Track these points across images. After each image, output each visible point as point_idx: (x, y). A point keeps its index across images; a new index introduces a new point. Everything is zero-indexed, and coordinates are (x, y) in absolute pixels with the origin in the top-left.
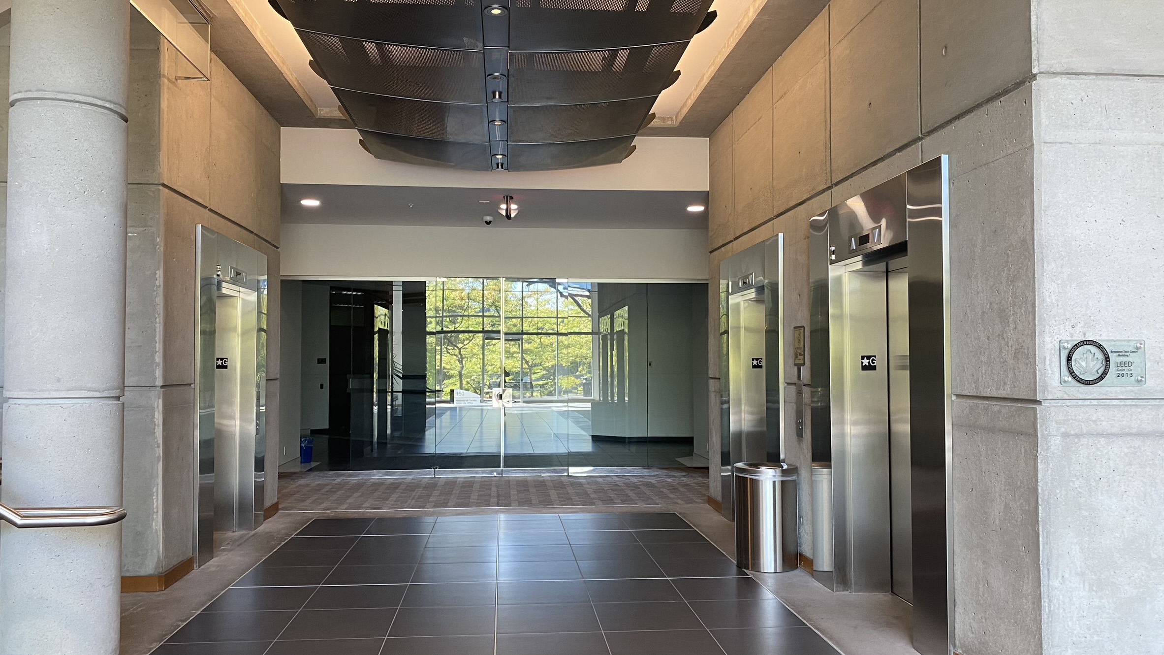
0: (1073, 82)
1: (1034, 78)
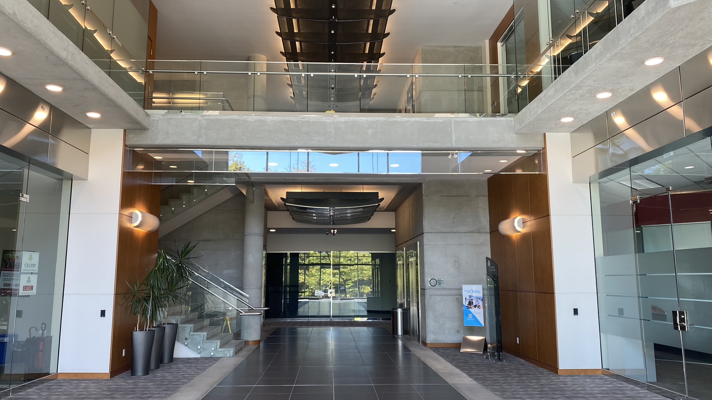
0: (431, 234)
1: (424, 233)
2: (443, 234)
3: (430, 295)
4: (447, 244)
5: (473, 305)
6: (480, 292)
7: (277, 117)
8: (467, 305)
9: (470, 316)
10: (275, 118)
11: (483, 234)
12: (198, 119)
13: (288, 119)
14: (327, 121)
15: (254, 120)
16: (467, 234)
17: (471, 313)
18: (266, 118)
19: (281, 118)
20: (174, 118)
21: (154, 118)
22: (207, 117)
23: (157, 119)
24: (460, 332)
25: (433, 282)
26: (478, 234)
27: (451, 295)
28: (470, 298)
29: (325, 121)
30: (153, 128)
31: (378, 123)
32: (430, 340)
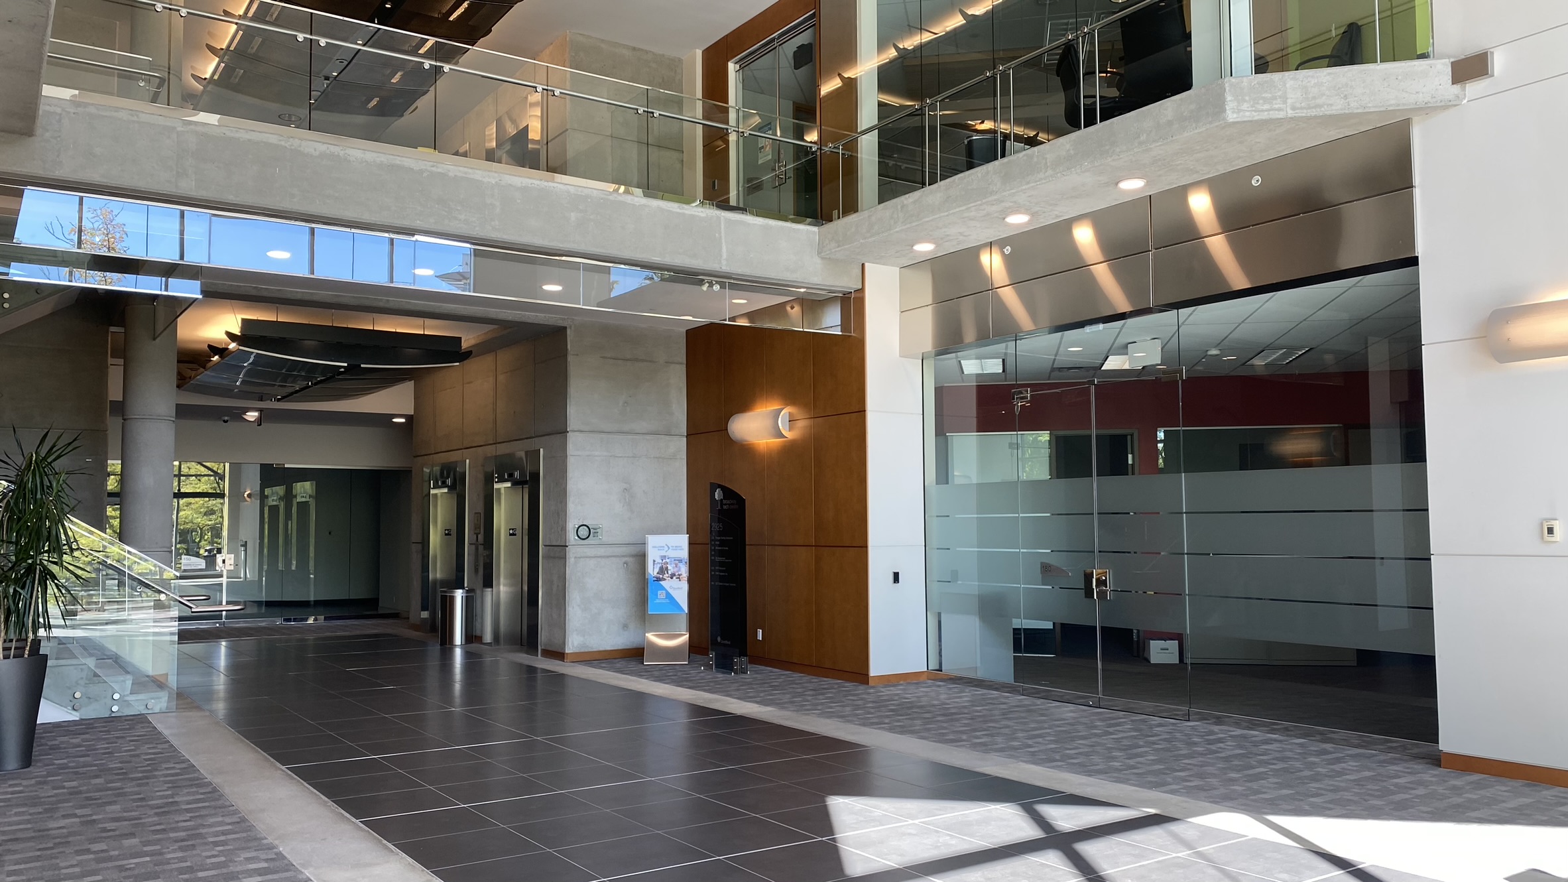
0: (581, 434)
1: (568, 432)
2: (603, 435)
3: (575, 557)
4: (611, 456)
5: (668, 573)
6: (683, 549)
7: (375, 155)
8: (655, 574)
9: (661, 595)
10: (369, 156)
11: (676, 438)
12: (174, 128)
13: (399, 162)
14: (484, 180)
15: (317, 153)
16: (648, 437)
17: (663, 588)
18: (347, 151)
19: (382, 158)
20: (106, 116)
21: (47, 108)
22: (199, 129)
23: (59, 110)
24: (627, 628)
25: (583, 532)
26: (667, 438)
27: (614, 556)
28: (662, 560)
29: (481, 179)
30: (47, 135)
31: (589, 200)
32: (573, 646)
